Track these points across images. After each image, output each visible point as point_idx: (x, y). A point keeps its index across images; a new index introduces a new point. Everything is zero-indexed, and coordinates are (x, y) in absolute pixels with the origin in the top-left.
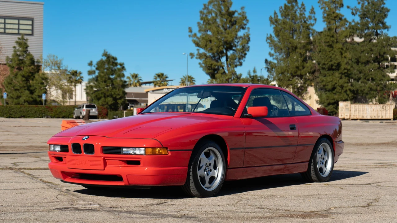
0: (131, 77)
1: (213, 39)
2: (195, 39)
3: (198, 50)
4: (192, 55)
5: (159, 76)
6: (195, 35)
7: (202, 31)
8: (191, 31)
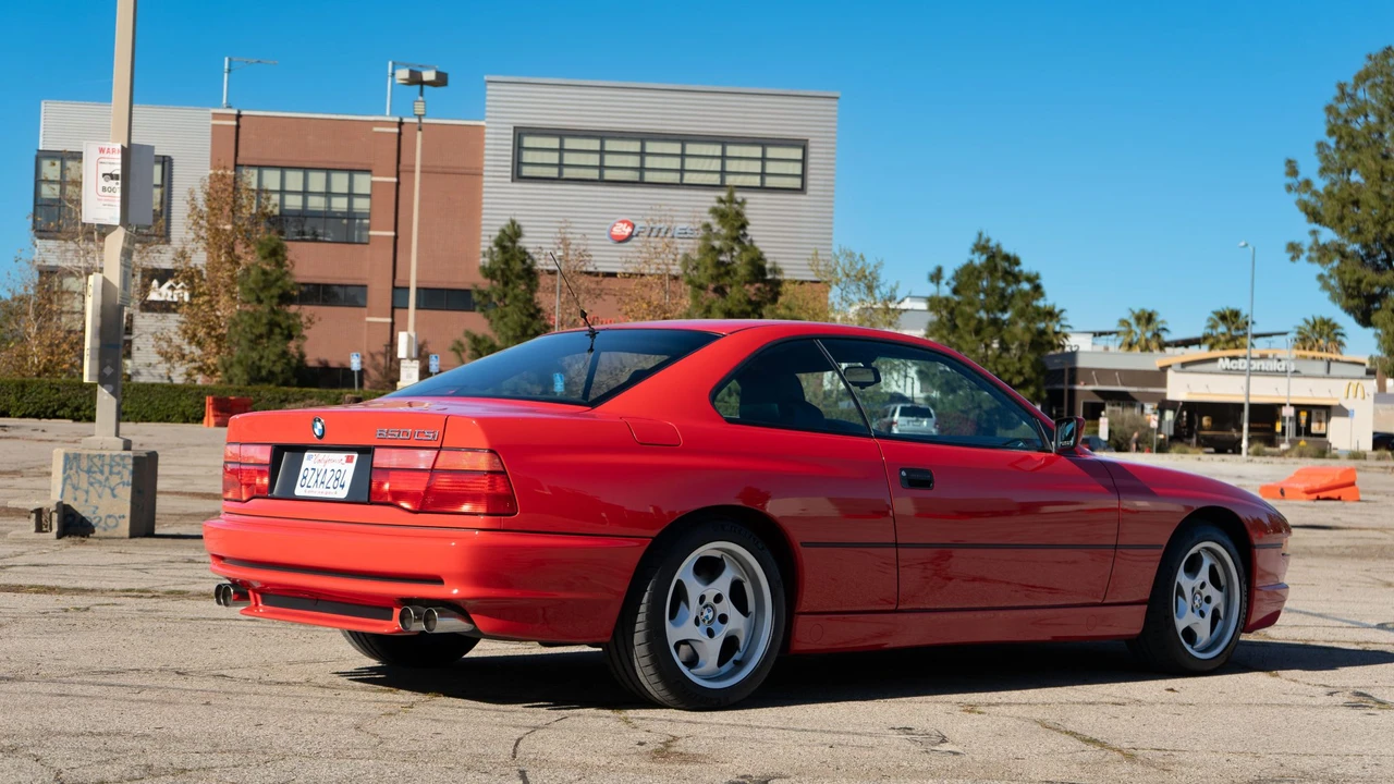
0: (1132, 321)
1: (1368, 196)
2: (1306, 197)
3: (1314, 233)
4: (1294, 249)
5: (1223, 318)
6: (1308, 184)
7: (1332, 171)
8: (1292, 169)
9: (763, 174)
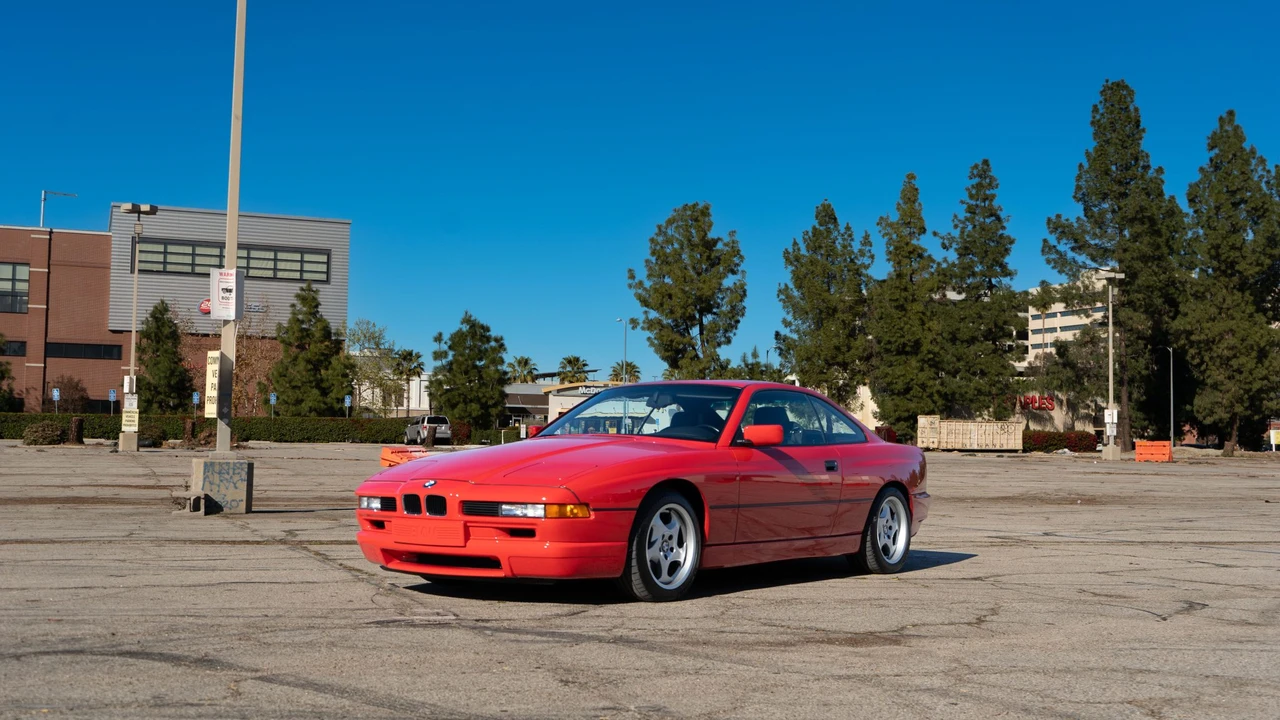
0: (516, 364)
1: (673, 291)
2: (640, 291)
3: (646, 312)
4: (634, 322)
5: (570, 362)
6: (641, 283)
7: (654, 276)
8: (632, 277)
9: (302, 271)
